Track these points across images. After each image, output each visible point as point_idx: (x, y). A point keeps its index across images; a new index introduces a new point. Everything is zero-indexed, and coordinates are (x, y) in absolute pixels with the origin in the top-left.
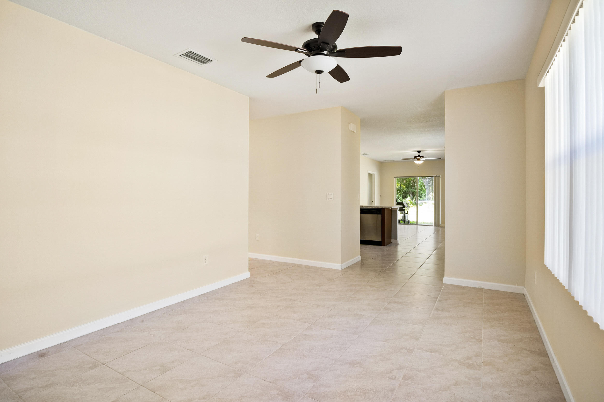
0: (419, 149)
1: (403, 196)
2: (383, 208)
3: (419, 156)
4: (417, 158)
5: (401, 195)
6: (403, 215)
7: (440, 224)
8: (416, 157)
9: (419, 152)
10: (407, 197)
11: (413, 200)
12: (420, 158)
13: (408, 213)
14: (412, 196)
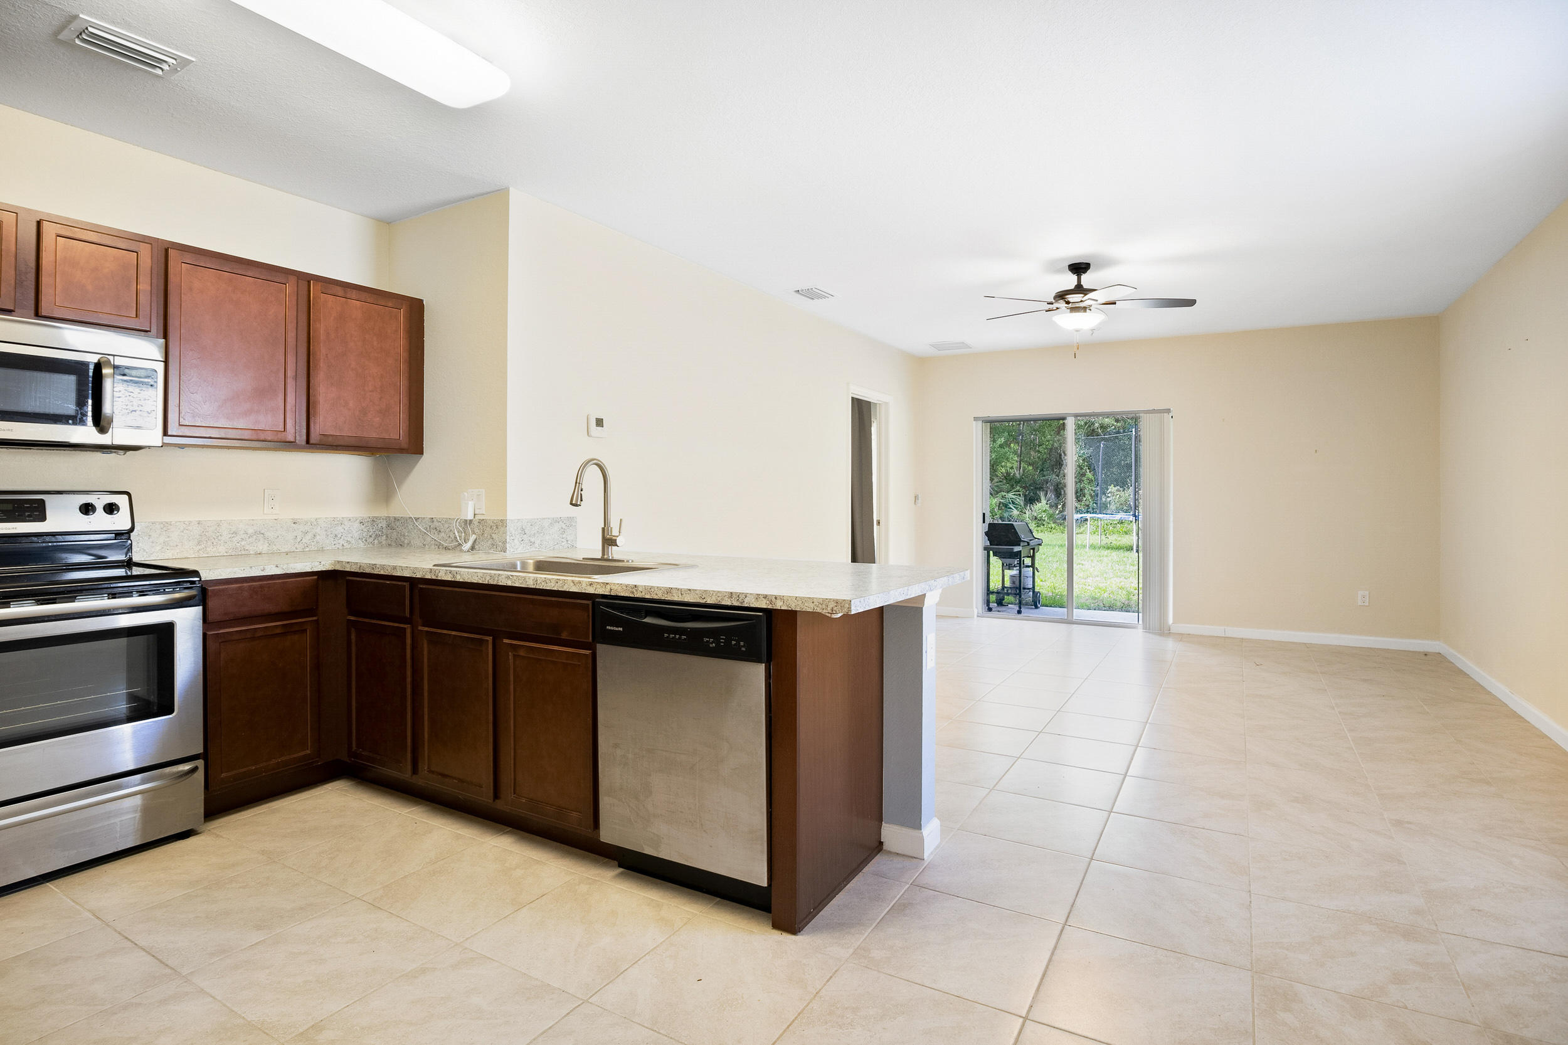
0: (1077, 253)
1: (1025, 496)
2: (779, 605)
3: (1079, 289)
4: (1068, 303)
5: (1020, 495)
6: (1015, 572)
7: (1171, 621)
8: (1061, 296)
9: (1079, 268)
10: (1039, 500)
11: (1057, 507)
12: (1086, 294)
13: (1033, 566)
14: (1053, 496)
